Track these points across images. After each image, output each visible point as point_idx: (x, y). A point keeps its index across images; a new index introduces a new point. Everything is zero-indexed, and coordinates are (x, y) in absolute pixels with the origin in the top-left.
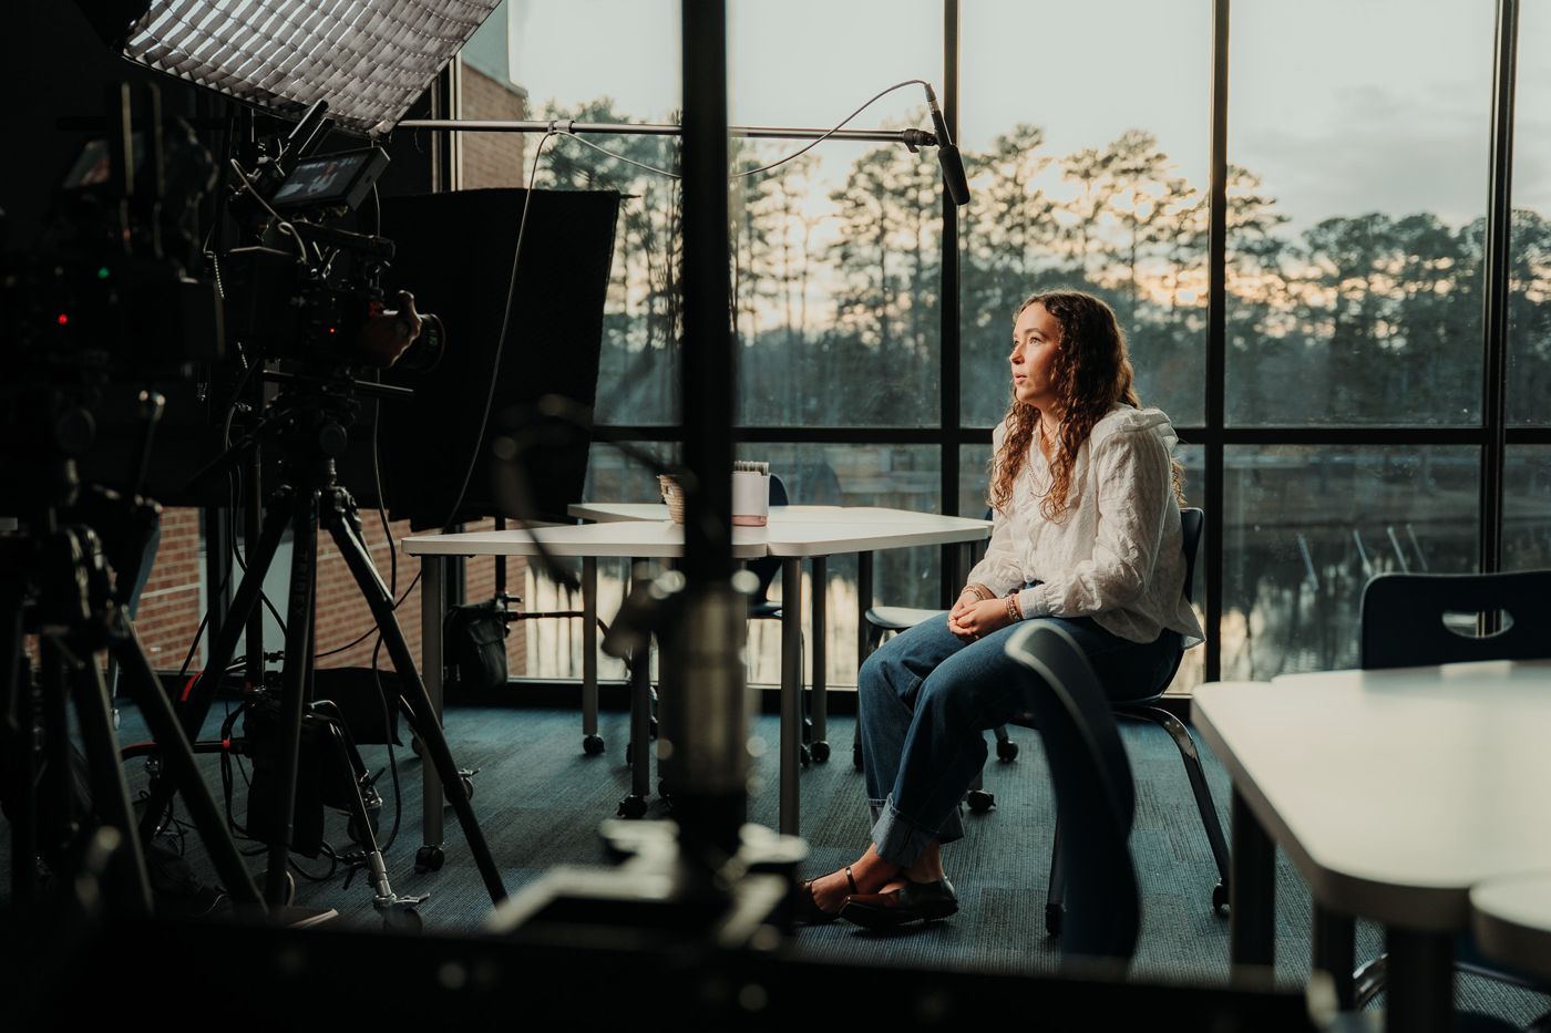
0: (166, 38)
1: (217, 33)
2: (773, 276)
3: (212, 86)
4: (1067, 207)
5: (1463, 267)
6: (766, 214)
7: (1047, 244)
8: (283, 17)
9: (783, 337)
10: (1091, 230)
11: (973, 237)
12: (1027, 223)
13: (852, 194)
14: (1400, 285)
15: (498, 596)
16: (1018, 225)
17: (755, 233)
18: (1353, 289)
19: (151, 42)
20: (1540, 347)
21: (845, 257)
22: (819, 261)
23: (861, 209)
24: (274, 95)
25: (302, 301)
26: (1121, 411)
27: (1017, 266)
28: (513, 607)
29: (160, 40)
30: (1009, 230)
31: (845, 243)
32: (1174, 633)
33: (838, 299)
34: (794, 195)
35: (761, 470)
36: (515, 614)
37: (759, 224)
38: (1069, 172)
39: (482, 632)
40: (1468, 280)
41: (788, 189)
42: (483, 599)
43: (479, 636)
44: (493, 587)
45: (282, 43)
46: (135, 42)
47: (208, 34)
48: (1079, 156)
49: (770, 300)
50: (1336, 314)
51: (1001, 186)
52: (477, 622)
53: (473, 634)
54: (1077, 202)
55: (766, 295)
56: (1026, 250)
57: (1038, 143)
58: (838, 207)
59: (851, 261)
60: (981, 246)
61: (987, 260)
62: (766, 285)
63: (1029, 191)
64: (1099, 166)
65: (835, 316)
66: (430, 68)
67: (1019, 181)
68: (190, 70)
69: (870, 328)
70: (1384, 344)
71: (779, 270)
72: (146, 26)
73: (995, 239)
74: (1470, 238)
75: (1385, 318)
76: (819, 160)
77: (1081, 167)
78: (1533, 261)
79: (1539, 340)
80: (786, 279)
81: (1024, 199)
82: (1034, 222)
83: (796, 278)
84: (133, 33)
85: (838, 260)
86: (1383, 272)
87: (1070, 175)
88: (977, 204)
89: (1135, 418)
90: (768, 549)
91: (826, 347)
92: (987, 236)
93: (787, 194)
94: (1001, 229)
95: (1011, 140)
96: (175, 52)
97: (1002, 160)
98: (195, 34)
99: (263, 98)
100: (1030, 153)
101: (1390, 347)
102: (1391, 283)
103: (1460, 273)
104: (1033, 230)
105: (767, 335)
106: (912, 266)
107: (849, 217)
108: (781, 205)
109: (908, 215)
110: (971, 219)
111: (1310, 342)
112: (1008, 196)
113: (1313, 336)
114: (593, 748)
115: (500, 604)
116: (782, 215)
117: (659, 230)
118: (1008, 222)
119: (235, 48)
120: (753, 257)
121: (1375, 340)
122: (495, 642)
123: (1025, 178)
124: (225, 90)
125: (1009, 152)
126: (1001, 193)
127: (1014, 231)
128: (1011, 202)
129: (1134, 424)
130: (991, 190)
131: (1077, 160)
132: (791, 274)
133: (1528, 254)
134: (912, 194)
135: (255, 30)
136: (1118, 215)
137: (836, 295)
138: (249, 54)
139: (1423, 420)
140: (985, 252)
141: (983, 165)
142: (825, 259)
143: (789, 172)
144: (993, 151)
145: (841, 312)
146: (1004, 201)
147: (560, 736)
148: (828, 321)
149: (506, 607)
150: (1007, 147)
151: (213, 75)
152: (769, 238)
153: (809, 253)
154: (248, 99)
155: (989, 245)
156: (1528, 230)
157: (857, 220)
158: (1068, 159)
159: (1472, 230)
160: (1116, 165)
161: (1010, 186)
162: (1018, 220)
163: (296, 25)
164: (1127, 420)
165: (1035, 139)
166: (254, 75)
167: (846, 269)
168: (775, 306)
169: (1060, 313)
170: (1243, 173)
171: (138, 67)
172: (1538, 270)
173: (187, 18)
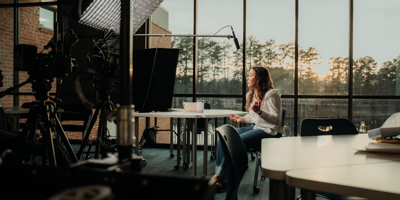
0: (87, 19)
1: (97, 18)
2: (222, 68)
3: (96, 28)
4: (280, 55)
5: (357, 67)
6: (221, 56)
7: (276, 62)
8: (109, 15)
9: (224, 80)
10: (284, 59)
11: (261, 60)
12: (272, 58)
13: (237, 52)
14: (345, 71)
15: (155, 126)
16: (270, 58)
17: (219, 60)
18: (336, 71)
19: (84, 19)
20: (372, 83)
21: (236, 64)
22: (231, 65)
23: (239, 55)
24: (108, 29)
25: (104, 66)
26: (270, 90)
27: (270, 66)
28: (158, 129)
29: (85, 19)
30: (268, 59)
31: (236, 62)
32: (280, 133)
33: (235, 72)
34: (226, 52)
35: (202, 101)
36: (158, 130)
37: (220, 58)
38: (280, 48)
39: (151, 133)
40: (358, 70)
41: (225, 51)
42: (152, 127)
43: (151, 134)
44: (154, 125)
45: (109, 20)
46: (81, 20)
47: (95, 18)
48: (282, 45)
49: (221, 73)
50: (333, 76)
51: (266, 51)
52: (151, 131)
53: (150, 134)
54: (282, 54)
55: (221, 72)
56: (272, 63)
57: (274, 43)
58: (235, 55)
59: (237, 65)
60: (263, 62)
61: (264, 65)
62: (221, 70)
63: (272, 52)
64: (286, 47)
65: (234, 76)
66: (139, 25)
67: (270, 50)
68: (92, 25)
69: (241, 78)
70: (342, 82)
71: (223, 67)
72: (83, 17)
73: (266, 61)
74: (358, 62)
75: (342, 77)
76: (231, 46)
77: (282, 47)
78: (371, 66)
79: (372, 82)
80: (224, 69)
81: (271, 53)
82: (273, 58)
83: (226, 69)
84: (81, 18)
85: (235, 65)
86: (341, 68)
87: (280, 49)
88: (262, 54)
89: (273, 91)
90: (201, 116)
91: (232, 82)
92: (264, 60)
93: (225, 52)
94: (267, 59)
95: (269, 42)
96: (88, 21)
97: (267, 46)
98: (92, 18)
99: (106, 30)
100: (272, 45)
101: (343, 83)
102: (343, 70)
103: (356, 68)
104: (273, 59)
105: (220, 80)
106: (249, 66)
107: (237, 57)
108: (224, 54)
109: (248, 56)
110: (261, 57)
111: (328, 82)
112: (268, 53)
113: (328, 80)
114: (172, 156)
115: (155, 128)
116: (224, 56)
117: (200, 59)
118: (268, 58)
119: (100, 21)
120: (218, 64)
121: (340, 81)
122: (154, 135)
123: (271, 49)
124: (98, 28)
125: (268, 44)
126: (266, 52)
127: (269, 60)
128: (269, 54)
129: (273, 93)
130: (265, 52)
131: (281, 46)
132: (226, 68)
133: (370, 65)
134: (249, 52)
135: (104, 17)
136: (290, 57)
137: (234, 72)
138: (103, 22)
139: (337, 94)
140: (264, 64)
141: (263, 47)
142: (232, 65)
143: (226, 48)
144: (265, 44)
145: (235, 75)
146: (267, 54)
147: (166, 153)
148: (233, 77)
149: (157, 129)
150: (268, 43)
151: (96, 26)
152: (221, 61)
153: (229, 63)
154: (103, 30)
155: (264, 62)
156: (370, 60)
157: (238, 57)
158: (280, 46)
159: (359, 60)
160: (289, 47)
161: (268, 51)
162: (270, 57)
163: (112, 16)
164: (271, 92)
165: (273, 42)
166: (104, 26)
167: (236, 67)
168: (222, 74)
169: (256, 71)
170: (314, 49)
171: (81, 24)
172: (372, 68)
173: (91, 15)
